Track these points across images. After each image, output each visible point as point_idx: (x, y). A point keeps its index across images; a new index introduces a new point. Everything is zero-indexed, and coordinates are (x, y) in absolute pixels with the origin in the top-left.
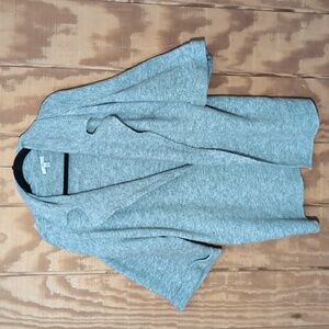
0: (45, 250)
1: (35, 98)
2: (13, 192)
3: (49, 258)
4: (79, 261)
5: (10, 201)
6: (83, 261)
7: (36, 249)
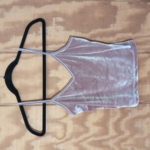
0: (30, 139)
1: (19, 22)
2: (4, 95)
3: (32, 144)
4: (55, 146)
5: (3, 102)
6: (59, 146)
7: (23, 137)
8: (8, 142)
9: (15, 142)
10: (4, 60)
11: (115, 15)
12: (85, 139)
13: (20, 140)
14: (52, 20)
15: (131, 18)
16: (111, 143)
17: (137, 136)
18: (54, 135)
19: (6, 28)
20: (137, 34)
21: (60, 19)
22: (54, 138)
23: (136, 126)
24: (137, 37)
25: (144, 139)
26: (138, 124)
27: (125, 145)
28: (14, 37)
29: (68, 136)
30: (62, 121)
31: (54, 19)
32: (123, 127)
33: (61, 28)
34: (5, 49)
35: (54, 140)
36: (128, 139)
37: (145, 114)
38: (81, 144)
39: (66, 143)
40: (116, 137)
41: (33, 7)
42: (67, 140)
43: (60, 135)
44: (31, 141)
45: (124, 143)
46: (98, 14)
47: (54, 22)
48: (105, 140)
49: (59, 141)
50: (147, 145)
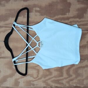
8: (5, 79)
9: (9, 79)
10: (4, 31)
11: (70, 8)
12: (49, 79)
13: (12, 78)
14: (33, 9)
15: (78, 10)
16: (64, 82)
17: (79, 78)
18: (32, 76)
19: (6, 13)
20: (82, 20)
21: (38, 9)
22: (32, 78)
23: (79, 72)
24: (82, 21)
25: (83, 80)
26: (80, 71)
27: (72, 83)
28: (11, 18)
29: (40, 77)
30: (36, 68)
31: (34, 8)
32: (71, 72)
33: (38, 14)
34: (5, 25)
35: (32, 79)
36: (74, 79)
37: (84, 65)
38: (47, 81)
39: (38, 80)
40: (68, 78)
41: (22, 1)
42: (39, 79)
43: (35, 76)
44: (18, 79)
45: (72, 82)
46: (60, 7)
47: (34, 10)
48: (61, 80)
49: (34, 80)
50: (85, 84)
